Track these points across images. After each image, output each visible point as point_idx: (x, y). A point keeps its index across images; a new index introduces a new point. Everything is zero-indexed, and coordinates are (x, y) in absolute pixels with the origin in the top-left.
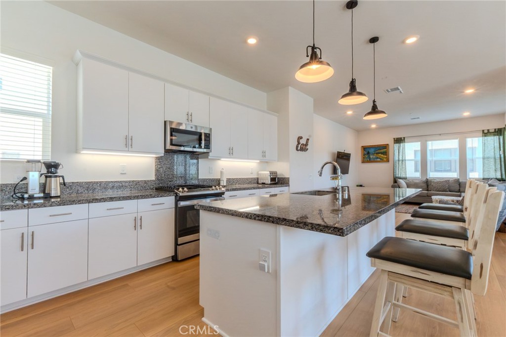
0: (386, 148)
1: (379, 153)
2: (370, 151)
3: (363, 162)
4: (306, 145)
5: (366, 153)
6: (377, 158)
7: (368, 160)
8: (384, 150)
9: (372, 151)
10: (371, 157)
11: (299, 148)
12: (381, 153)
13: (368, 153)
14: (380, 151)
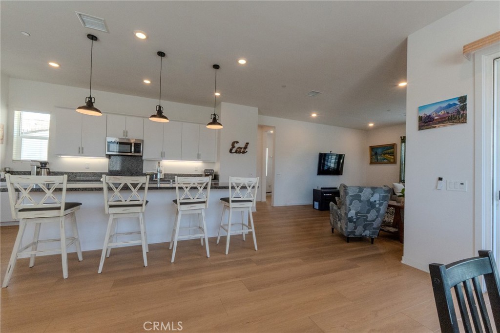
0: (393, 148)
1: (387, 154)
2: (378, 152)
3: (371, 163)
4: (246, 148)
5: (373, 153)
6: (385, 159)
7: (376, 161)
8: (391, 150)
9: (379, 151)
10: (379, 157)
11: (234, 150)
12: (388, 154)
13: (376, 154)
14: (387, 151)
